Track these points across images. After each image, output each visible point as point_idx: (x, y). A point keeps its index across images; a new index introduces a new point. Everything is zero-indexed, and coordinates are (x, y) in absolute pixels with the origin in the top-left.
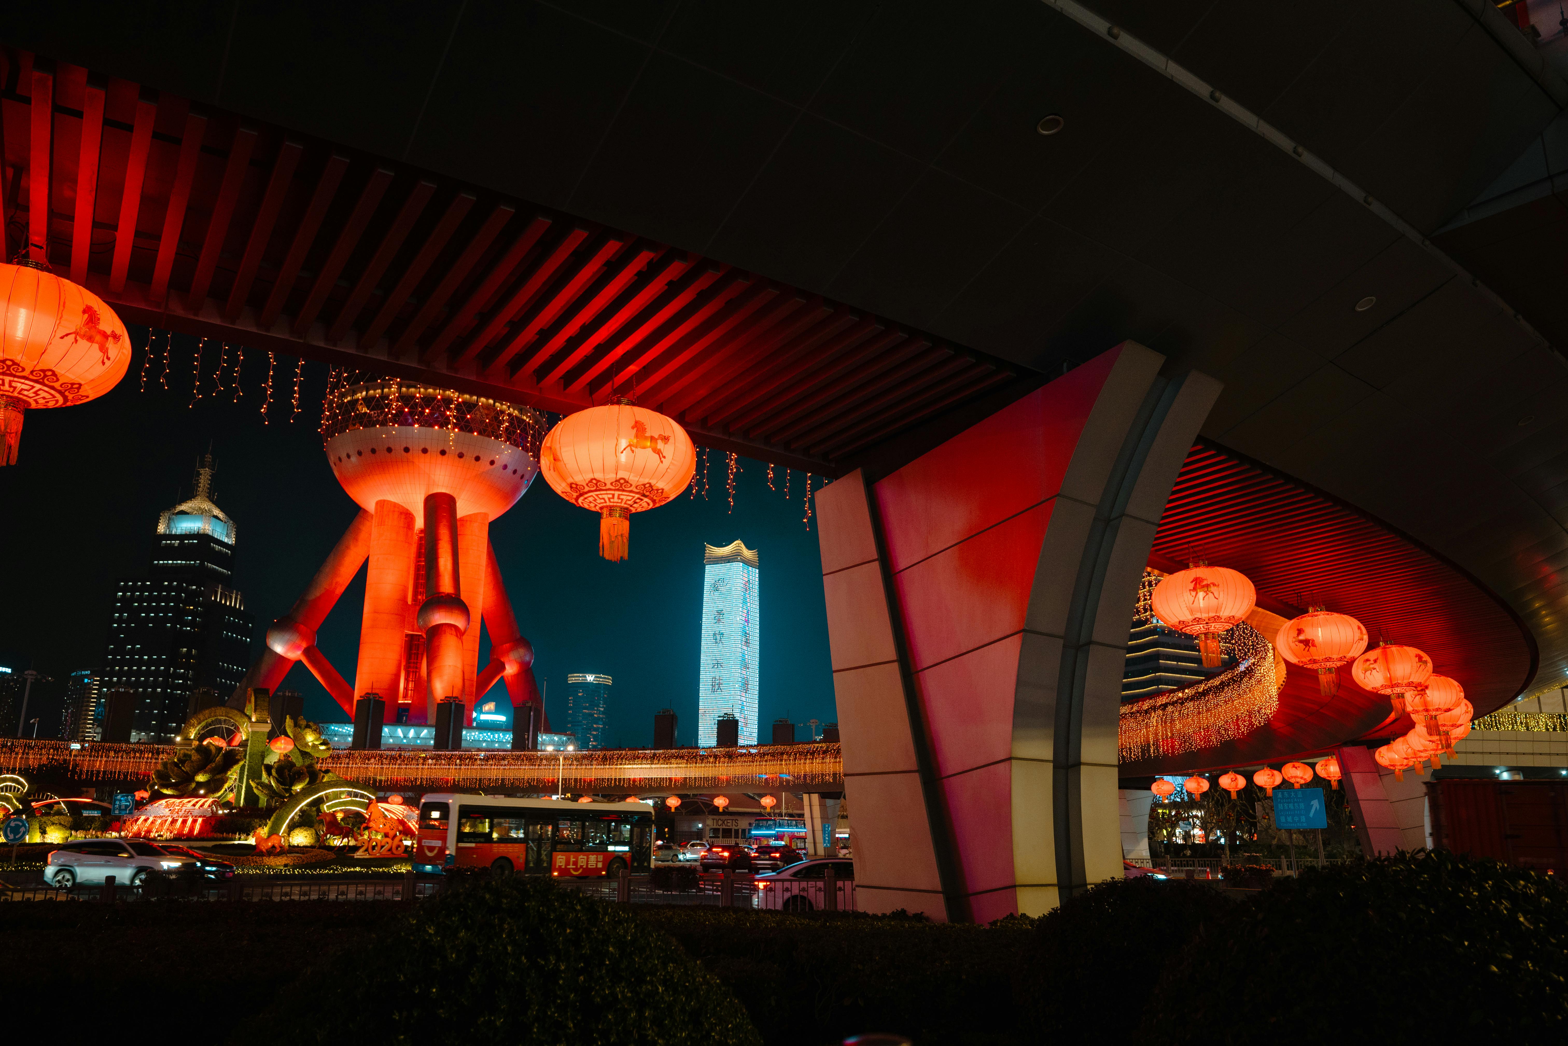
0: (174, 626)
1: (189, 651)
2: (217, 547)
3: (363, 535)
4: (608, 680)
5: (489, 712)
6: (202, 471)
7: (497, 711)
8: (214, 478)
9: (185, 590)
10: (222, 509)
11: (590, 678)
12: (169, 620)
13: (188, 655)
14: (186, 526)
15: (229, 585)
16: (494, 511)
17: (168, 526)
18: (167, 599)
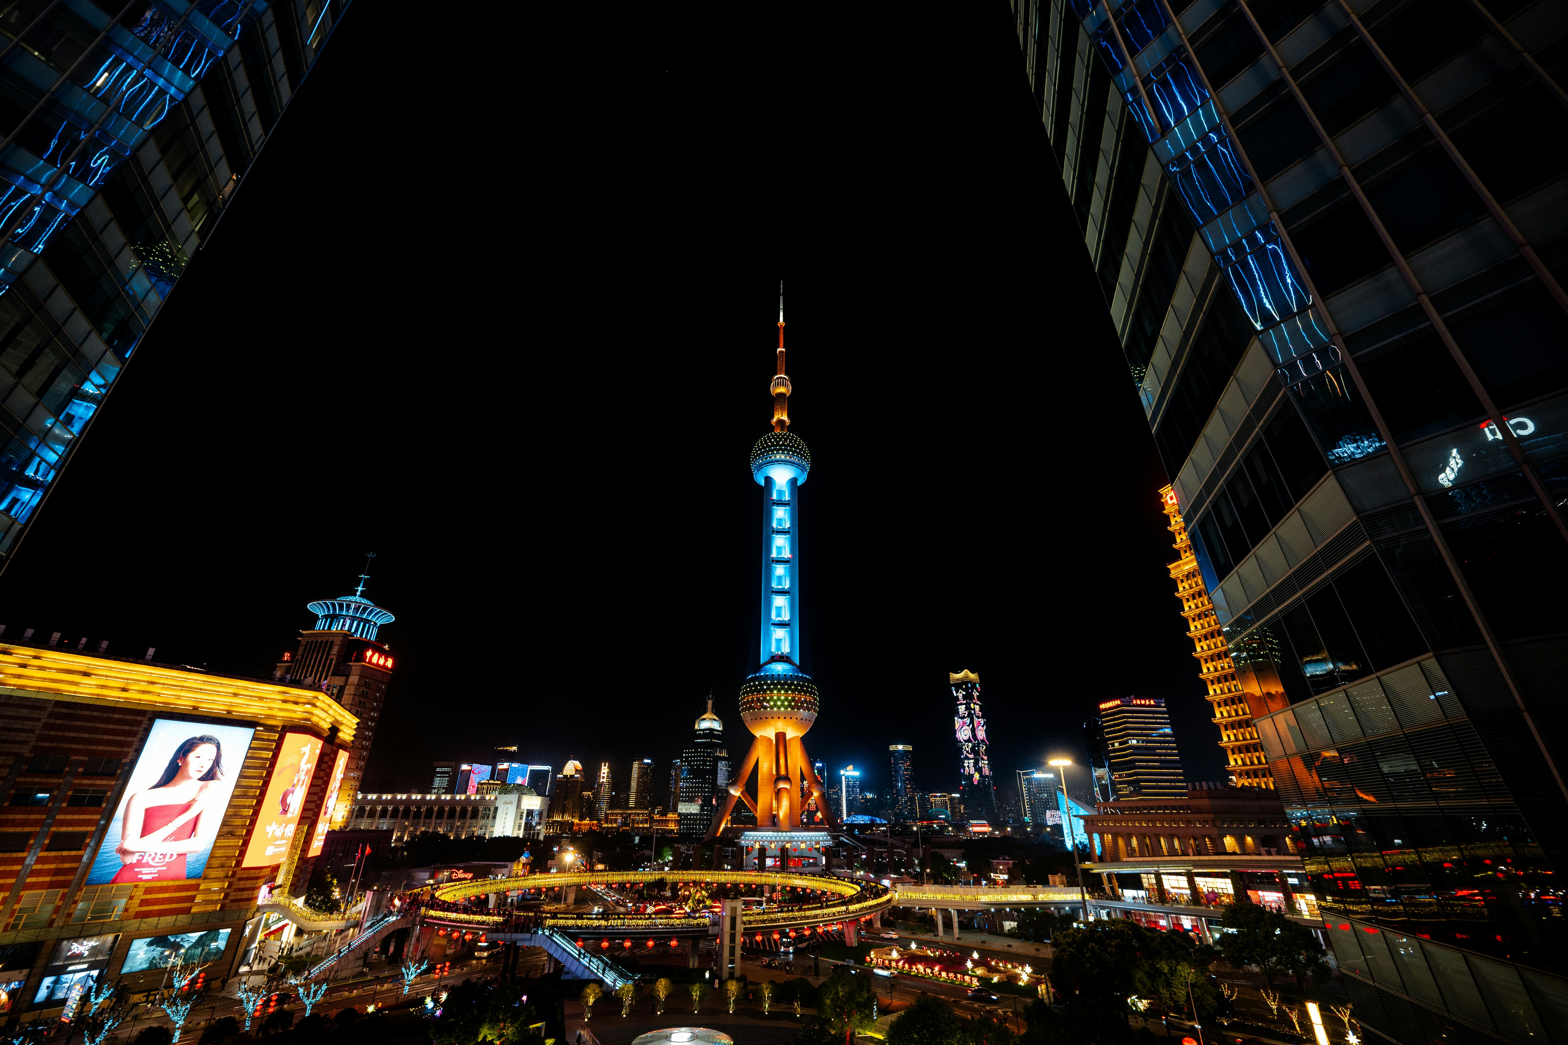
0: (703, 768)
2: (716, 733)
3: (756, 750)
4: (910, 748)
5: (851, 770)
6: (709, 701)
7: (854, 769)
8: (713, 704)
9: (706, 752)
10: (717, 716)
11: (900, 748)
12: (701, 765)
13: (709, 778)
14: (704, 725)
15: (721, 747)
16: (801, 734)
17: (699, 726)
18: (700, 756)
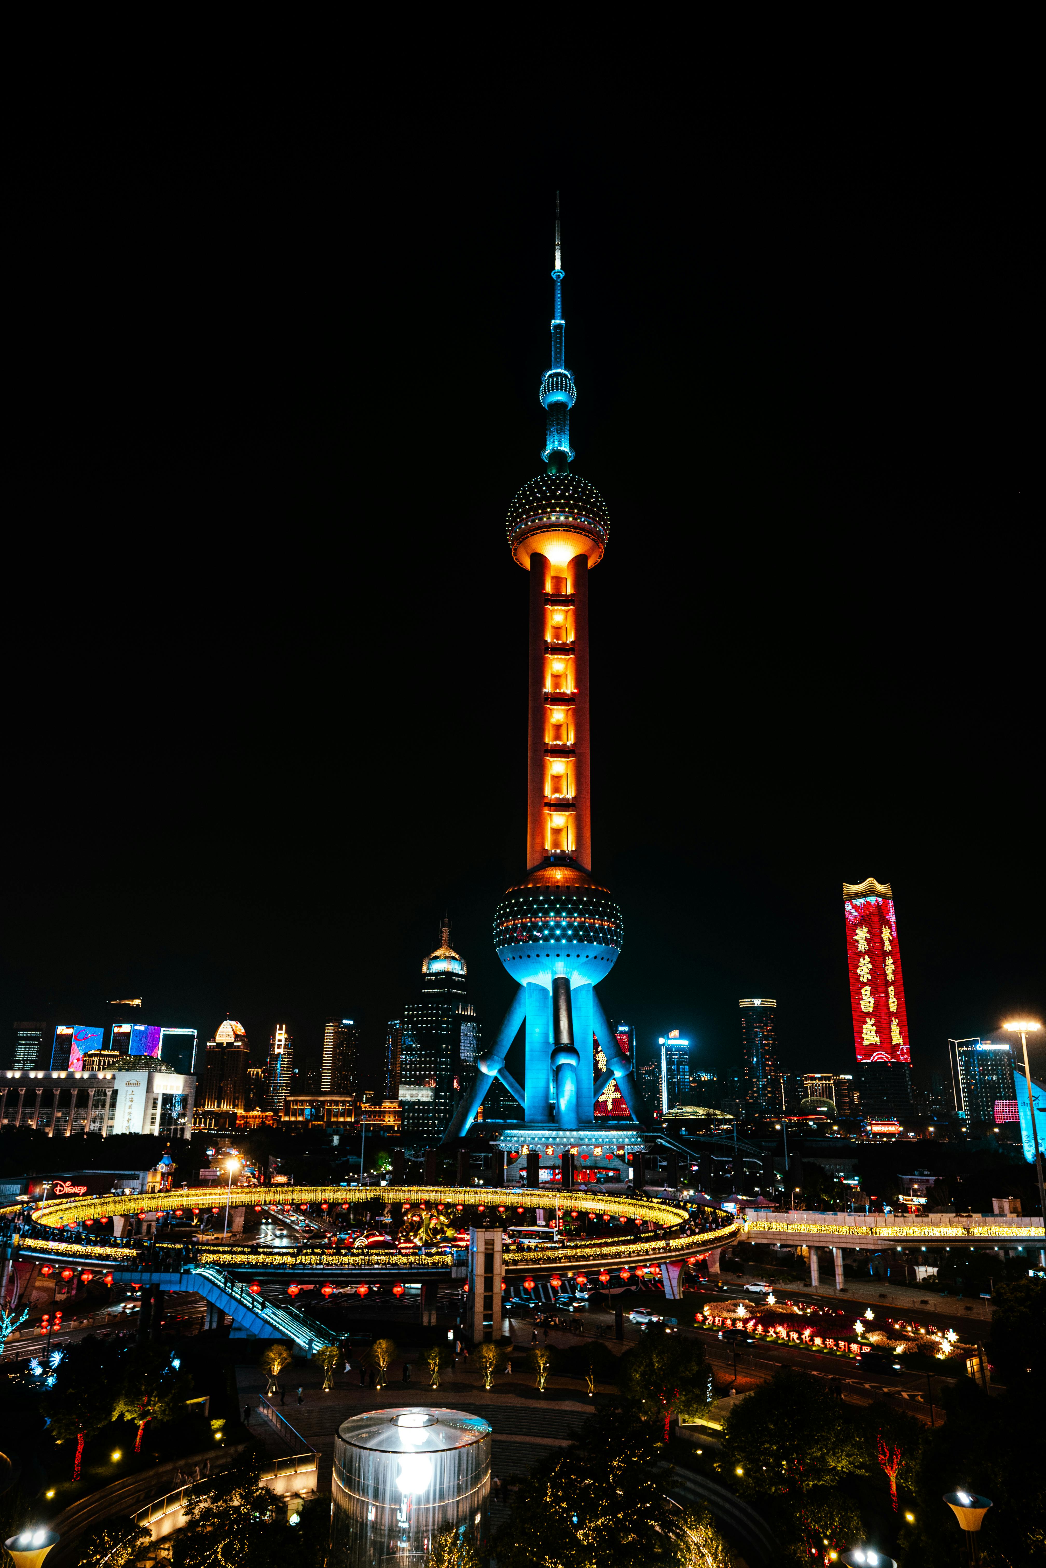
0: (437, 1032)
1: (447, 1047)
2: (457, 978)
3: (522, 1001)
4: (772, 1003)
5: (675, 1038)
6: (443, 930)
7: (681, 1036)
8: (451, 934)
9: (441, 1008)
10: (458, 953)
11: (757, 1002)
12: (434, 1028)
13: (447, 1049)
14: (438, 966)
15: (465, 1001)
16: (594, 981)
17: (428, 968)
18: (432, 1015)
